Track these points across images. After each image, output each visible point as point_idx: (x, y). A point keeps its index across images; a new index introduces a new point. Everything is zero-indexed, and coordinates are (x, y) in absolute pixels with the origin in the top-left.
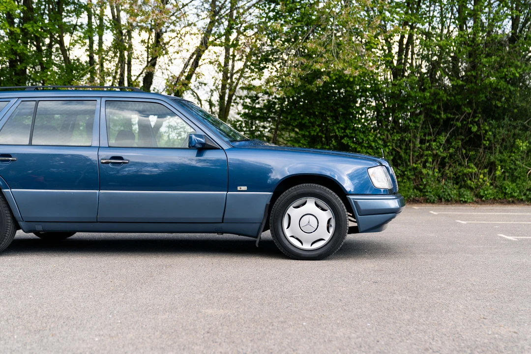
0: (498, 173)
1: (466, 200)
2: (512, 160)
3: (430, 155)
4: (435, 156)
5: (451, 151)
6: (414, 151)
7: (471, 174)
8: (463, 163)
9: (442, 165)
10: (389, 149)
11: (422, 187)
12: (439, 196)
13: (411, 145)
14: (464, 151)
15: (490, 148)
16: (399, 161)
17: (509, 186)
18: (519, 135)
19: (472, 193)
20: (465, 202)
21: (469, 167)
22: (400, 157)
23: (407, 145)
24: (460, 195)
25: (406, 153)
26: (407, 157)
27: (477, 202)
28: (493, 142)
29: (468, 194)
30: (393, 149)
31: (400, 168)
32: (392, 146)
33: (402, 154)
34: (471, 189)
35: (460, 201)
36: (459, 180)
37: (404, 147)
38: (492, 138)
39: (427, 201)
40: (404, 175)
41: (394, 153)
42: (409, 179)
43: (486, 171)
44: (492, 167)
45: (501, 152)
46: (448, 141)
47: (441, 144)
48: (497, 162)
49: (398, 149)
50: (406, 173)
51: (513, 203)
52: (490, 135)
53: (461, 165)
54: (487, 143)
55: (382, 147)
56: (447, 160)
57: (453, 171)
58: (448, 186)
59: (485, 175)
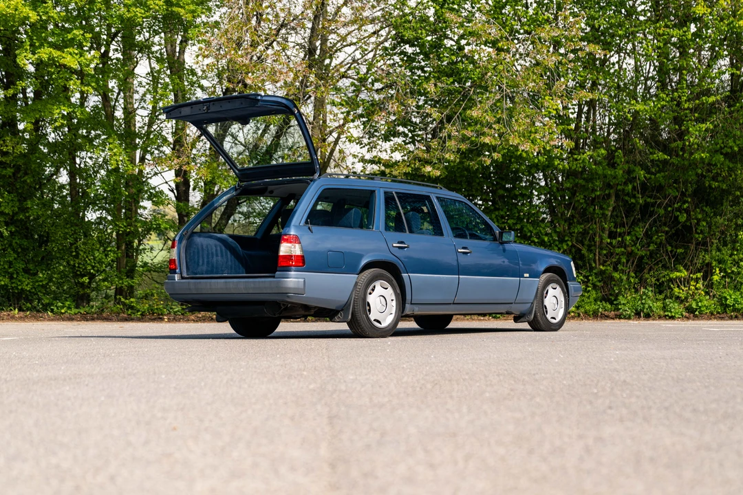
0: (716, 278)
1: (673, 314)
2: (734, 260)
3: (623, 254)
4: (630, 255)
5: (652, 247)
6: (601, 248)
7: (680, 279)
8: (668, 265)
9: (640, 267)
10: (567, 245)
11: (612, 298)
12: (636, 310)
13: (597, 239)
14: (669, 248)
16: (580, 262)
17: (731, 296)
19: (682, 306)
20: (672, 318)
21: (676, 270)
22: (582, 257)
23: (592, 239)
24: (664, 308)
25: (590, 250)
26: (591, 256)
27: (688, 318)
28: (707, 235)
29: (676, 308)
30: (573, 246)
31: (582, 271)
32: (571, 241)
33: (584, 251)
34: (680, 300)
35: (666, 316)
36: (661, 288)
38: (707, 229)
39: (621, 316)
41: (573, 250)
42: (594, 286)
43: (699, 275)
44: (707, 271)
45: (719, 250)
46: (646, 235)
47: (638, 239)
48: (714, 263)
49: (579, 246)
50: (590, 278)
51: (737, 318)
52: (704, 226)
53: (665, 267)
54: (699, 238)
55: (557, 243)
56: (645, 260)
57: (654, 276)
58: (648, 297)
59: (697, 280)
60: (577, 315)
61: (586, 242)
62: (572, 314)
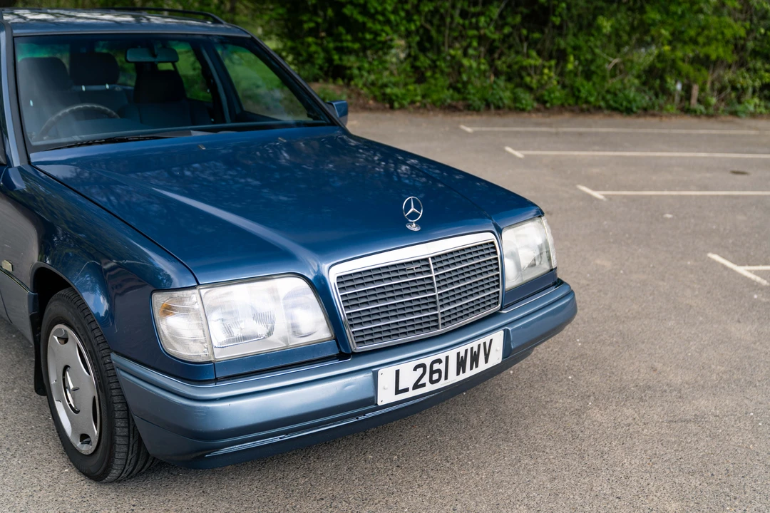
0: (570, 67)
1: (524, 106)
2: (590, 47)
3: (473, 37)
4: (482, 39)
5: (507, 30)
6: (451, 29)
7: (531, 66)
8: (520, 49)
9: (491, 51)
10: (416, 25)
11: (459, 85)
12: (486, 100)
13: (448, 20)
14: (524, 32)
15: (560, 28)
16: (427, 45)
17: (585, 87)
18: (602, 8)
19: (532, 96)
20: (523, 110)
21: (528, 56)
22: (430, 39)
23: (442, 18)
24: (516, 99)
25: (439, 31)
26: (441, 39)
27: (538, 110)
28: (565, 17)
29: (527, 98)
30: (422, 26)
31: (430, 55)
32: (420, 21)
33: (434, 33)
34: (529, 89)
35: (517, 108)
36: (515, 76)
38: (565, 12)
39: (470, 108)
40: (436, 66)
41: (421, 31)
42: (442, 72)
43: (553, 63)
44: (561, 56)
45: (575, 35)
46: (501, 16)
47: (491, 20)
48: (569, 50)
49: (428, 26)
50: (438, 63)
51: (588, 111)
52: (563, 9)
53: (517, 53)
54: (557, 21)
55: (404, 22)
56: (497, 44)
57: (504, 62)
58: (498, 86)
59: (550, 68)
61: (436, 21)
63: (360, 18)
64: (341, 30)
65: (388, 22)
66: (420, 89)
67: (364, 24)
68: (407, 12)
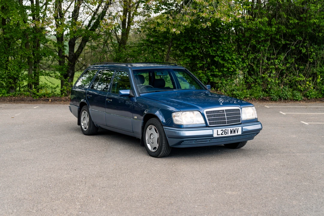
0: (318, 81)
1: (297, 99)
3: (274, 68)
4: (277, 69)
5: (288, 65)
6: (263, 66)
7: (301, 81)
8: (295, 73)
9: (281, 74)
10: (246, 64)
11: (267, 90)
12: (279, 96)
13: (261, 61)
14: (296, 66)
15: (313, 63)
16: (252, 73)
19: (302, 94)
20: (297, 100)
21: (299, 76)
22: (253, 70)
23: (259, 61)
24: (294, 95)
25: (257, 67)
26: (258, 70)
27: (304, 100)
28: (315, 59)
29: (299, 95)
30: (249, 64)
31: (253, 77)
32: (248, 62)
33: (255, 67)
34: (301, 91)
35: (294, 100)
36: (293, 85)
37: (256, 63)
38: (315, 57)
39: (272, 100)
40: (256, 81)
41: (249, 67)
42: (259, 84)
43: (311, 79)
44: (314, 76)
45: (320, 66)
46: (286, 59)
47: (281, 61)
48: (318, 73)
49: (252, 64)
50: (257, 80)
52: (314, 55)
53: (294, 75)
54: (311, 60)
55: (241, 63)
56: (284, 71)
57: (288, 79)
58: (285, 90)
59: (310, 81)
60: (250, 99)
62: (248, 98)
63: (222, 62)
64: (213, 67)
65: (234, 63)
66: (249, 92)
67: (223, 64)
68: (243, 59)
